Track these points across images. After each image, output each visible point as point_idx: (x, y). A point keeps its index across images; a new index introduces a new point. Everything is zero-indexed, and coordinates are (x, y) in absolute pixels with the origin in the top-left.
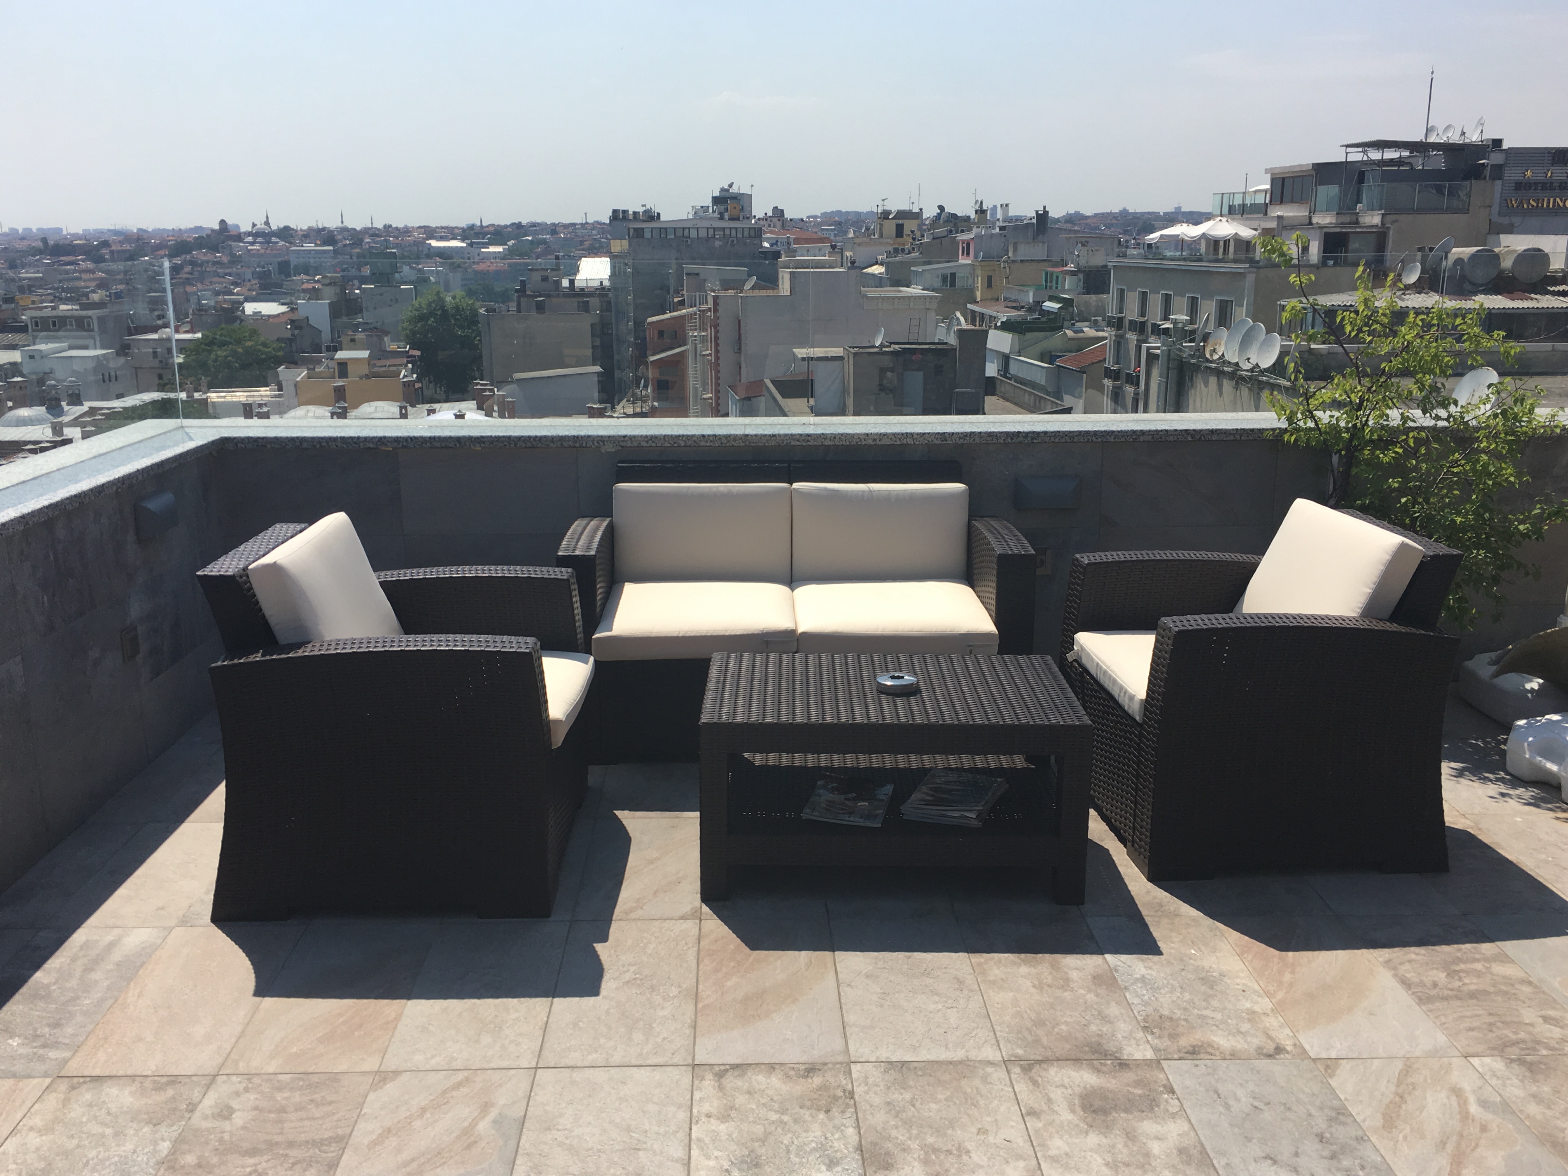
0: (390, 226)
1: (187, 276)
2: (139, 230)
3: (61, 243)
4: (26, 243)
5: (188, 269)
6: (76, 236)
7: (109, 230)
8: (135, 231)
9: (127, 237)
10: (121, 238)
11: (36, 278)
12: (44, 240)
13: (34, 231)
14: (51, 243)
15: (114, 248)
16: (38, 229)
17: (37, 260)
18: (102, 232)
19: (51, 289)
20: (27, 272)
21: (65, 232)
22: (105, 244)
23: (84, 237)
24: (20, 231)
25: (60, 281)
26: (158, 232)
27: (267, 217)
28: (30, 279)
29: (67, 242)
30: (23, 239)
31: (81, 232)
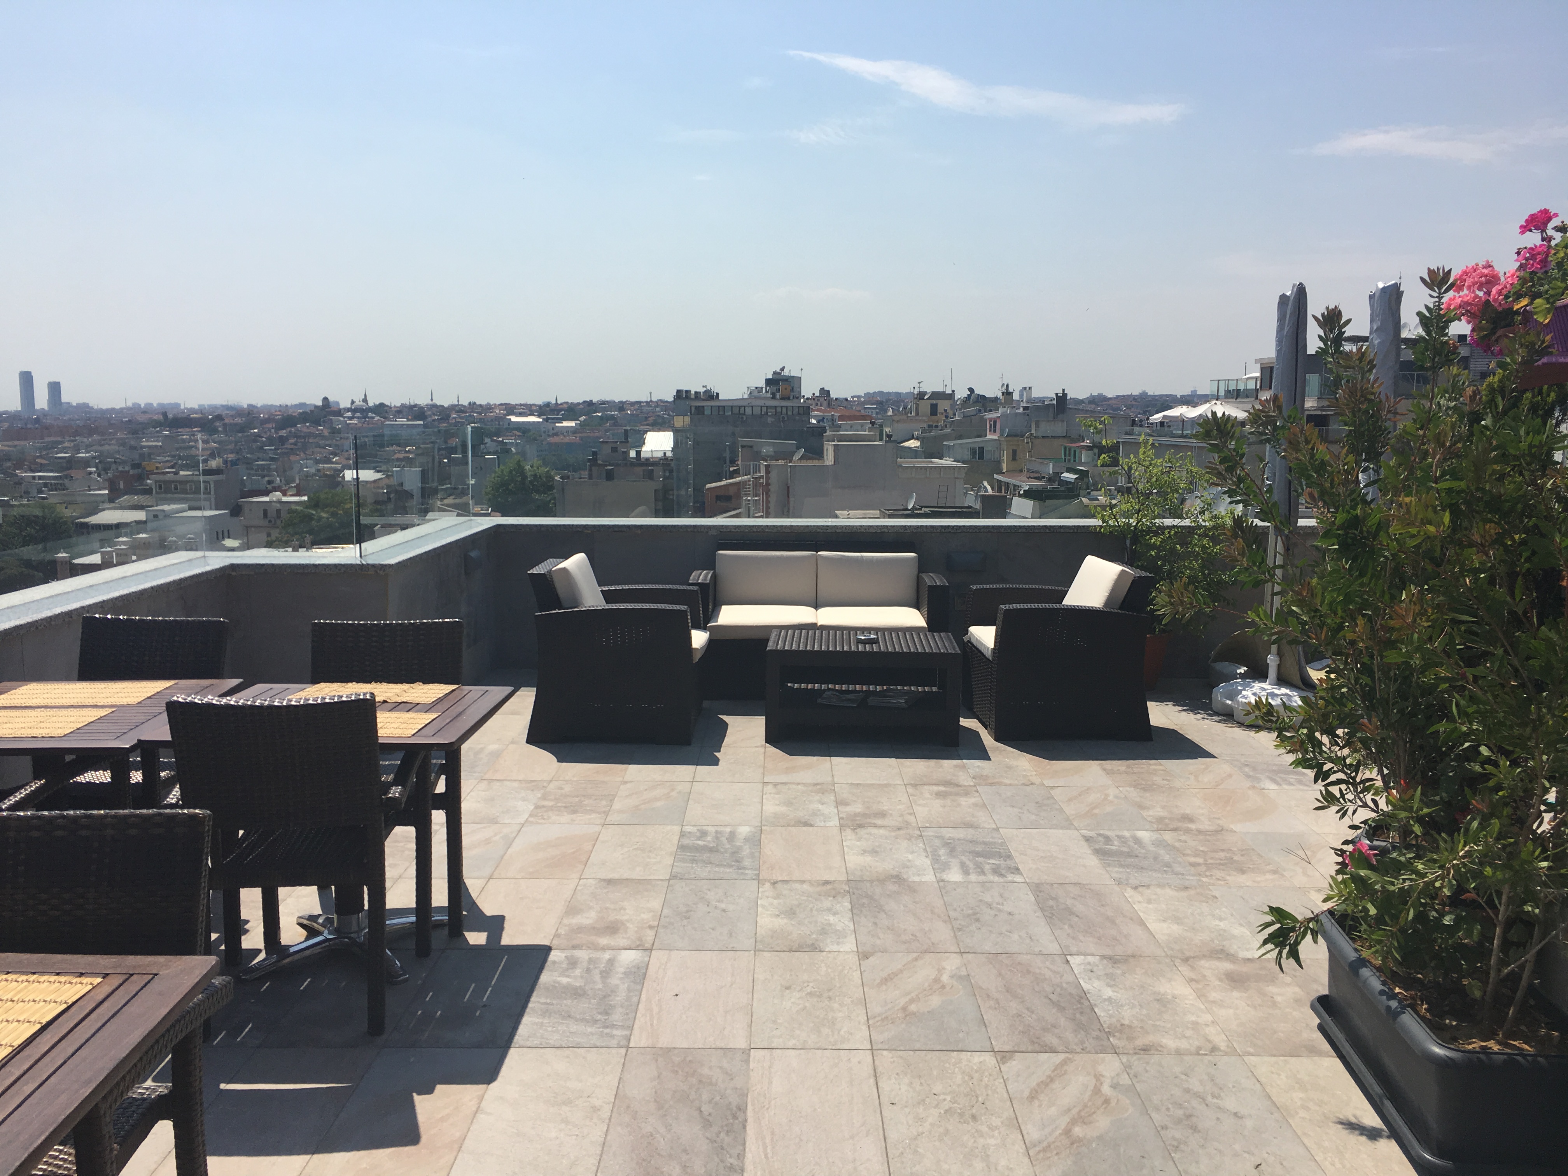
0: (475, 403)
1: (292, 446)
2: (249, 405)
3: (180, 416)
4: (148, 416)
5: (292, 441)
6: (192, 410)
7: (222, 406)
8: (246, 406)
9: (239, 412)
10: (233, 413)
11: (156, 446)
12: (165, 414)
13: (155, 405)
14: (170, 416)
15: (227, 421)
16: (159, 404)
17: (157, 432)
18: (215, 407)
19: (169, 456)
20: (147, 441)
21: (182, 407)
22: (219, 418)
23: (201, 411)
24: (142, 406)
25: (177, 449)
26: (267, 408)
27: (365, 395)
28: (149, 447)
29: (184, 415)
30: (144, 412)
31: (197, 407)
